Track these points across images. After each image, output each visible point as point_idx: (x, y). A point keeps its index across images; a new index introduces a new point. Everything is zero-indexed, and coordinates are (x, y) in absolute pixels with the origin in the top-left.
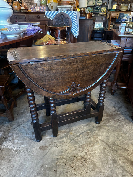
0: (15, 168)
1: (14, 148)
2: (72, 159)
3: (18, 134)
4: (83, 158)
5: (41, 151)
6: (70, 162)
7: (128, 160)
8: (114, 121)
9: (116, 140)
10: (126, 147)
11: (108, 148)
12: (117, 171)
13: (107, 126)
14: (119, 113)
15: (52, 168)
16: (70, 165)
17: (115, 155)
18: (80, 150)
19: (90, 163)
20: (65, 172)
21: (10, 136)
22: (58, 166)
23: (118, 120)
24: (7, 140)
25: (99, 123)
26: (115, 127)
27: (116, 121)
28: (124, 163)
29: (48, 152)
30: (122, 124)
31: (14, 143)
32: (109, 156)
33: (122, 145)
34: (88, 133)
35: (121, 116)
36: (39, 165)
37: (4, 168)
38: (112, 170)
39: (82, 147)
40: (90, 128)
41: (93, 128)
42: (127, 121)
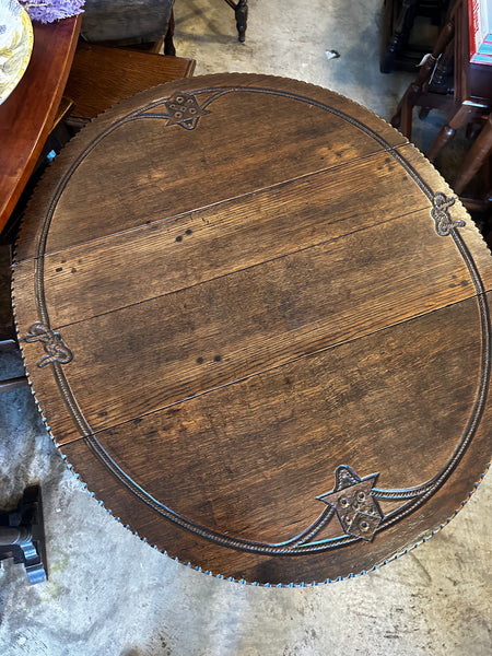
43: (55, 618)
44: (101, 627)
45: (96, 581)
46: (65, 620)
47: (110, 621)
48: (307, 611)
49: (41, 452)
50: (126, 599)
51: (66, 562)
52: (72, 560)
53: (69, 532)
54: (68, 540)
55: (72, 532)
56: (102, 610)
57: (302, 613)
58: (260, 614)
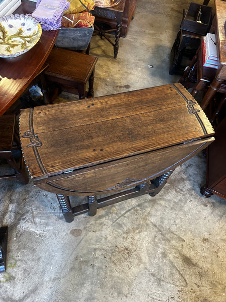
0: (43, 261)
1: (37, 232)
2: (114, 251)
3: (39, 208)
4: (127, 249)
5: (73, 237)
6: (110, 255)
7: (180, 254)
8: (174, 192)
9: (172, 225)
10: (181, 236)
11: (160, 236)
12: (165, 268)
13: (164, 200)
14: (185, 176)
15: (89, 261)
16: (110, 258)
17: (166, 247)
18: (124, 237)
19: (135, 256)
20: (104, 267)
21: (29, 211)
22: (95, 260)
23: (182, 190)
24: (24, 217)
26: (174, 202)
27: (178, 192)
28: (175, 257)
29: (83, 238)
30: (185, 198)
31: (35, 223)
32: (159, 247)
33: (177, 233)
34: (137, 210)
35: (187, 183)
36: (72, 258)
37: (28, 260)
38: (159, 267)
39: (127, 233)
40: (140, 203)
41: (145, 202)
42: (193, 193)
43: (6, 291)
44: (28, 297)
45: (29, 274)
46: (11, 293)
47: (33, 295)
48: (129, 295)
49: (11, 211)
50: (42, 284)
51: (15, 264)
52: (18, 263)
53: (19, 249)
54: (18, 253)
55: (20, 249)
56: (30, 289)
57: (126, 297)
58: (106, 296)
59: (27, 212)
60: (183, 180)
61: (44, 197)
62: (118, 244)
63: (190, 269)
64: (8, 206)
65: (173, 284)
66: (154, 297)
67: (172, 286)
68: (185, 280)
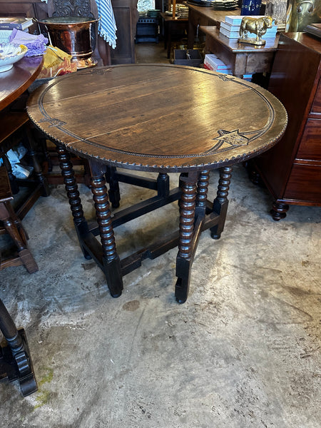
0: (95, 356)
1: (71, 323)
2: (194, 310)
3: (64, 294)
4: (211, 303)
5: (129, 313)
6: (192, 317)
7: (284, 287)
8: (240, 227)
9: (256, 259)
10: (274, 267)
11: (247, 276)
12: (273, 308)
13: (232, 237)
14: (245, 209)
15: (164, 334)
16: (194, 321)
17: (261, 285)
18: (201, 291)
19: (226, 307)
20: (189, 334)
21: (50, 302)
22: (173, 329)
23: (248, 223)
24: (46, 311)
25: (219, 237)
26: (246, 236)
27: (245, 225)
28: (279, 293)
29: (144, 310)
30: (258, 229)
31: (65, 314)
32: (253, 288)
33: (267, 266)
34: (203, 258)
35: (251, 214)
36: (138, 338)
37: (71, 362)
38: (265, 309)
39: (202, 285)
41: (210, 246)
42: (263, 221)
43: (48, 418)
44: (88, 413)
45: (78, 381)
46: (57, 417)
47: (95, 407)
50: (105, 386)
51: (51, 375)
52: (56, 372)
53: (51, 353)
54: (50, 359)
55: (53, 353)
56: (87, 400)
57: (240, 360)
58: (209, 368)
59: (49, 304)
60: (244, 212)
61: (67, 280)
62: (196, 301)
63: (305, 299)
64: (16, 305)
65: (293, 322)
66: (277, 346)
67: (294, 325)
68: (306, 313)
